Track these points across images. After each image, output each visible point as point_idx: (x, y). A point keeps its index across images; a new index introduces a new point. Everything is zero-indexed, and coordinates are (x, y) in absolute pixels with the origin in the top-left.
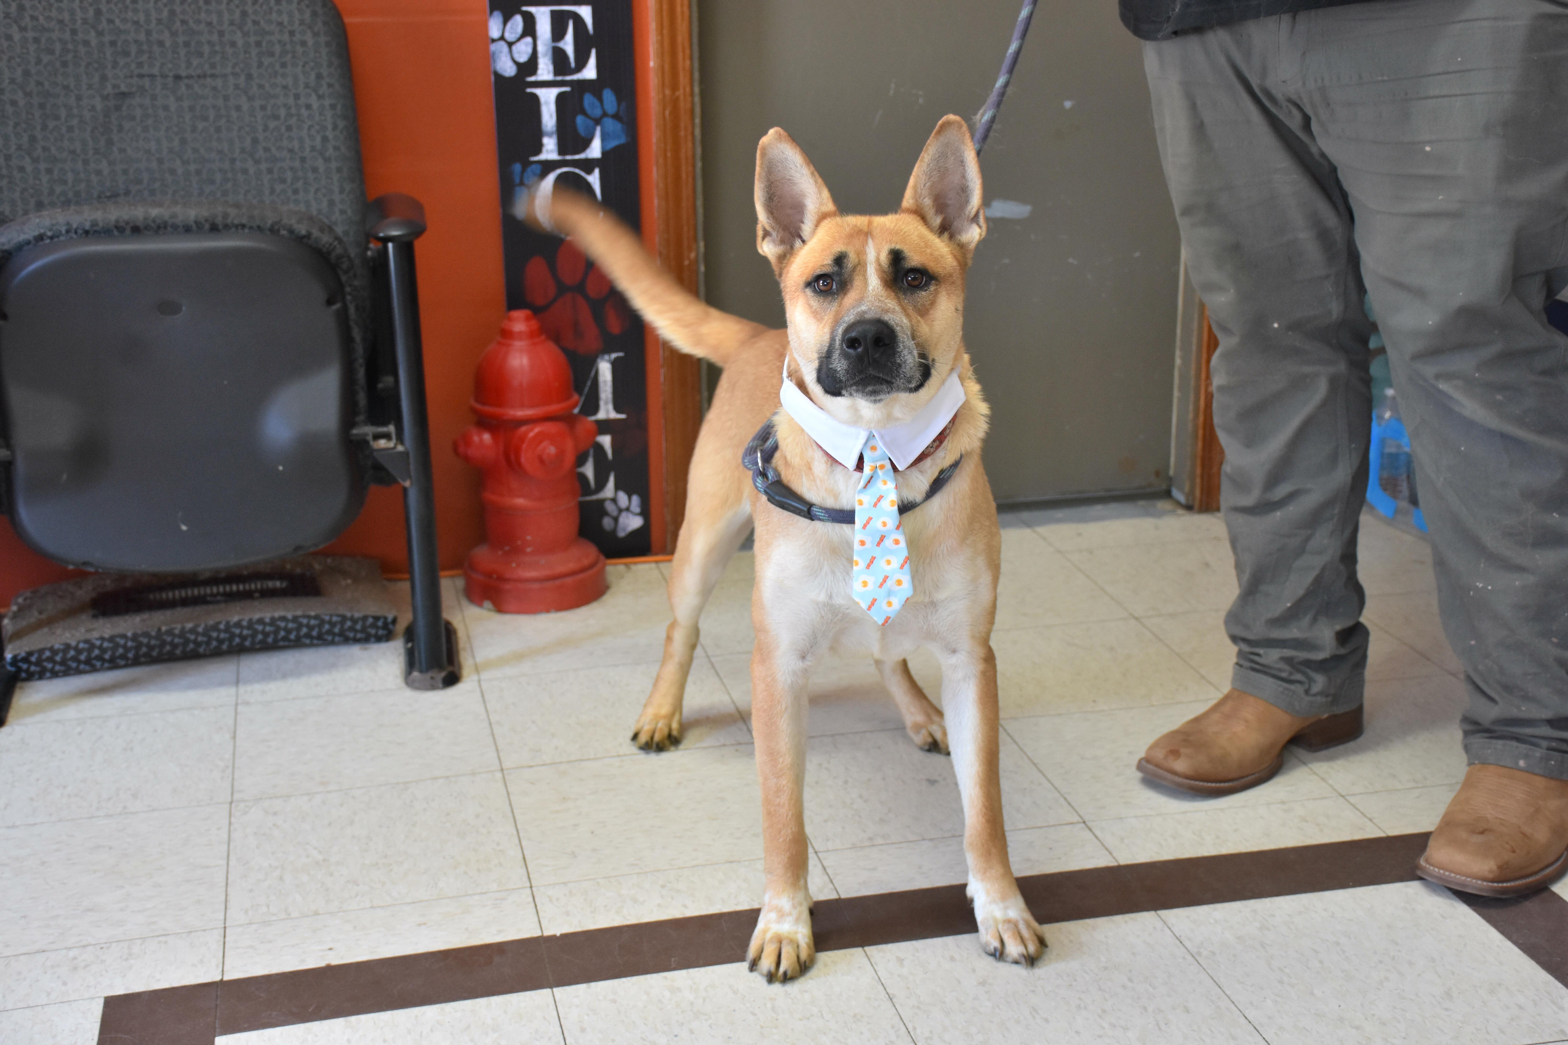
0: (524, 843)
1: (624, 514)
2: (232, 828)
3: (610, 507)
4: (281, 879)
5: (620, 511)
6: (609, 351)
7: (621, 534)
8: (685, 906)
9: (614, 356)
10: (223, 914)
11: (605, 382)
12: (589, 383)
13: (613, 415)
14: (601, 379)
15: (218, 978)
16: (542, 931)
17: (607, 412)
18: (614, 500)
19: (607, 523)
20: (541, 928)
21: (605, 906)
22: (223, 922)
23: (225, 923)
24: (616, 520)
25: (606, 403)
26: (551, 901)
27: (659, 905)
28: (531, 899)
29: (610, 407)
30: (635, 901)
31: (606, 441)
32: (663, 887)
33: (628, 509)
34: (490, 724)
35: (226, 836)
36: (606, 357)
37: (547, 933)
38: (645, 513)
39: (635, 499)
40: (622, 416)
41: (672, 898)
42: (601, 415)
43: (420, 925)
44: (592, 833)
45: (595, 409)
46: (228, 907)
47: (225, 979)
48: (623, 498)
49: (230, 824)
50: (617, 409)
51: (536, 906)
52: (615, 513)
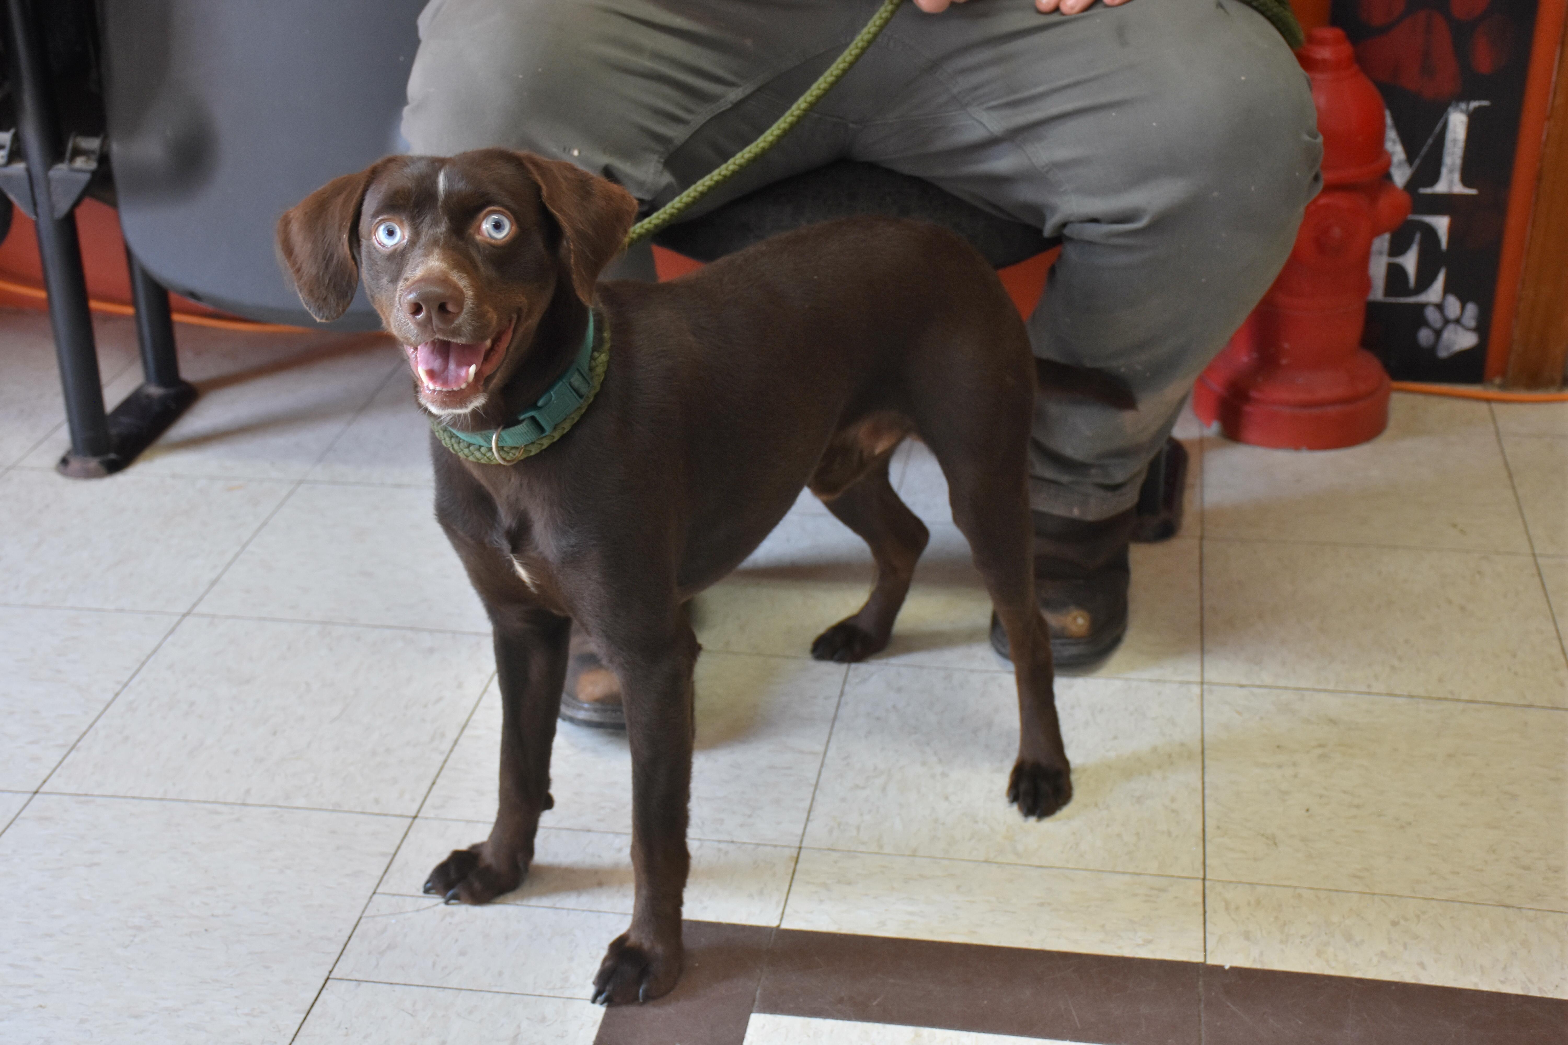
0: (1209, 805)
1: (1451, 327)
2: (843, 699)
3: (1432, 315)
4: (884, 789)
5: (1447, 322)
6: (1468, 99)
7: (1443, 354)
8: (1422, 965)
9: (1474, 104)
10: (802, 826)
11: (1455, 141)
12: (1430, 141)
13: (1459, 189)
14: (1449, 136)
15: (774, 923)
16: (1205, 956)
17: (1451, 183)
18: (1440, 307)
19: (1425, 336)
20: (1205, 951)
21: (1303, 937)
22: (799, 839)
23: (801, 841)
24: (1438, 333)
25: (1451, 171)
26: (1227, 908)
27: (1383, 954)
28: (1200, 900)
29: (1457, 176)
30: (1349, 938)
31: (1441, 224)
32: (1394, 924)
33: (1458, 321)
34: (1202, 608)
35: (832, 711)
36: (1463, 106)
37: (1211, 961)
38: (1482, 328)
39: (1471, 309)
40: (1473, 192)
41: (1405, 946)
42: (1441, 188)
43: (1042, 905)
44: (1307, 810)
45: (1435, 178)
46: (811, 818)
47: (784, 926)
48: (1453, 306)
49: (842, 694)
50: (1466, 180)
51: (1205, 912)
52: (1438, 324)
